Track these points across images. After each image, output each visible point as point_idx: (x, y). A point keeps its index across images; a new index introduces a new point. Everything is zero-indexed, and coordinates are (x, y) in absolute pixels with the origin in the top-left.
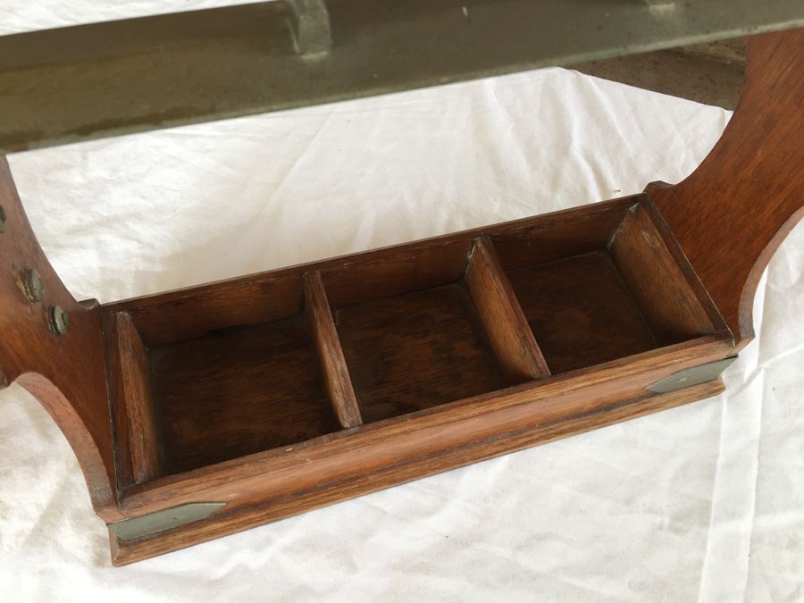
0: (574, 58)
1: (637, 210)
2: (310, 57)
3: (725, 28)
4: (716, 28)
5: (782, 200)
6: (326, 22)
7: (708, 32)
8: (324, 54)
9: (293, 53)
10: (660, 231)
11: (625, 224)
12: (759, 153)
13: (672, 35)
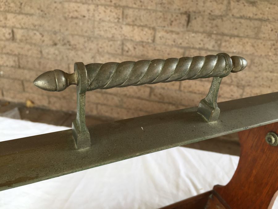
0: (186, 142)
1: (212, 197)
2: (82, 150)
3: (237, 128)
4: (234, 128)
5: (268, 189)
6: (89, 136)
7: (232, 130)
8: (88, 148)
9: (75, 149)
10: (223, 205)
11: (209, 203)
12: (254, 171)
13: (219, 131)
